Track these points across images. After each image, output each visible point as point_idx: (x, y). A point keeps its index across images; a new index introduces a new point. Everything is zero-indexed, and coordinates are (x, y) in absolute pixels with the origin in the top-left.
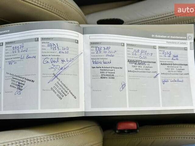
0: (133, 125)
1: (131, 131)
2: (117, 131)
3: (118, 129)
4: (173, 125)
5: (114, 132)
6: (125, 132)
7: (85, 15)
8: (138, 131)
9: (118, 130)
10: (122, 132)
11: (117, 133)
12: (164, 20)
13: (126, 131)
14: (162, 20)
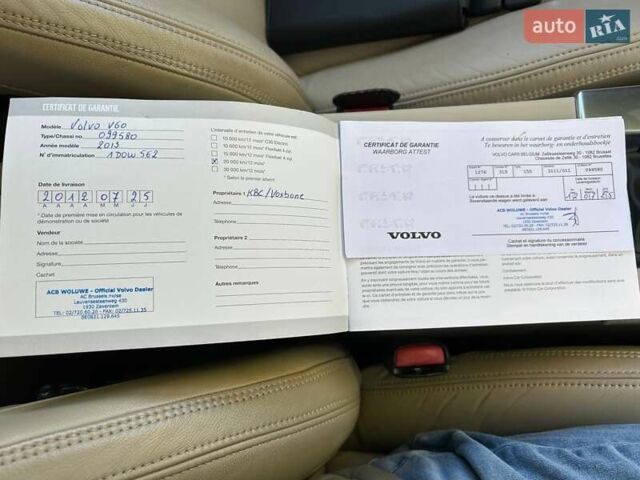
0: (434, 354)
1: (430, 369)
2: (396, 371)
3: (399, 364)
4: (536, 352)
5: (386, 372)
6: (415, 372)
7: (299, 76)
8: (448, 367)
9: (397, 367)
10: (408, 371)
11: (397, 376)
12: (500, 84)
13: (417, 369)
14: (495, 85)
